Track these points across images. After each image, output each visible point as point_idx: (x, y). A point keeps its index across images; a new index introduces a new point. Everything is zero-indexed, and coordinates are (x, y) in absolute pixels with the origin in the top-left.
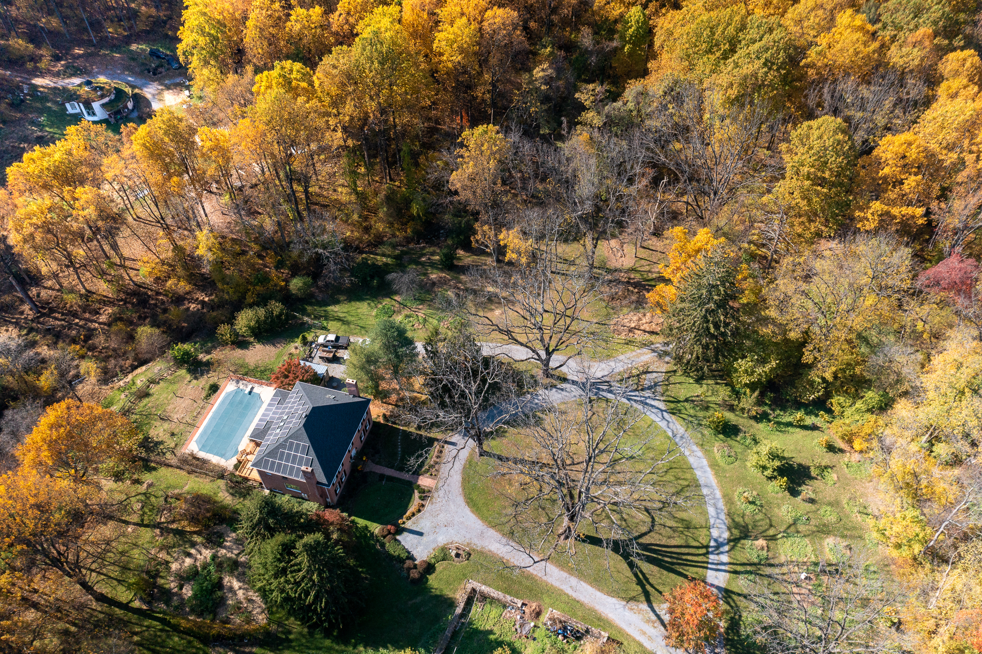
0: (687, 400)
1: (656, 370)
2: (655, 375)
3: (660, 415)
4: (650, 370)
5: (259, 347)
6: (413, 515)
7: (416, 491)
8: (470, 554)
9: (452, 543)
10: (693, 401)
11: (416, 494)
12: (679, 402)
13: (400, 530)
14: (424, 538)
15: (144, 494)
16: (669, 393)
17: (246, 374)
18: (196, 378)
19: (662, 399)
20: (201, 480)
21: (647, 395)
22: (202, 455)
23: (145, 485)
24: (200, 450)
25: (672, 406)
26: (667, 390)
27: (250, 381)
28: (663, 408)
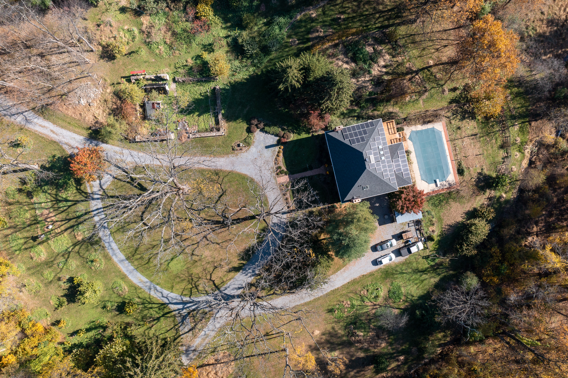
0: (158, 319)
1: (187, 334)
2: (186, 330)
3: (170, 299)
4: (191, 332)
5: (459, 219)
6: (278, 156)
7: (285, 170)
8: (233, 149)
9: (246, 151)
10: (154, 320)
11: (284, 168)
12: (163, 316)
13: (279, 143)
14: (263, 146)
15: (442, 86)
16: (172, 319)
17: (449, 193)
18: (480, 174)
19: (174, 313)
20: (416, 111)
21: (184, 311)
22: (429, 126)
23: (447, 90)
24: (433, 128)
25: (166, 311)
26: (174, 321)
27: (443, 189)
28: (170, 305)
